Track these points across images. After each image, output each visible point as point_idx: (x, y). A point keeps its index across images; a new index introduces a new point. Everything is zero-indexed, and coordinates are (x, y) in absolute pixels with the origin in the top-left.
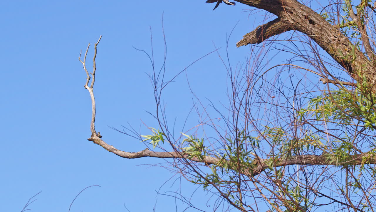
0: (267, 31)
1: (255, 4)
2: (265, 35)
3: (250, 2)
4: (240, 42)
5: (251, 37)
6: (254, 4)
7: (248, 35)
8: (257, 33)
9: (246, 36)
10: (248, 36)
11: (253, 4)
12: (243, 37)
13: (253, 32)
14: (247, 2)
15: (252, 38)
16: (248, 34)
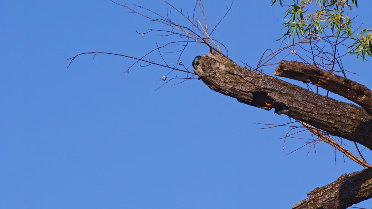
0: (363, 188)
1: (346, 132)
2: (357, 195)
3: (334, 128)
4: (302, 204)
5: (327, 197)
6: (343, 133)
7: (320, 192)
8: (340, 190)
9: (314, 193)
10: (320, 195)
11: (341, 130)
12: (308, 195)
13: (331, 186)
14: (329, 127)
15: (328, 199)
16: (318, 190)
